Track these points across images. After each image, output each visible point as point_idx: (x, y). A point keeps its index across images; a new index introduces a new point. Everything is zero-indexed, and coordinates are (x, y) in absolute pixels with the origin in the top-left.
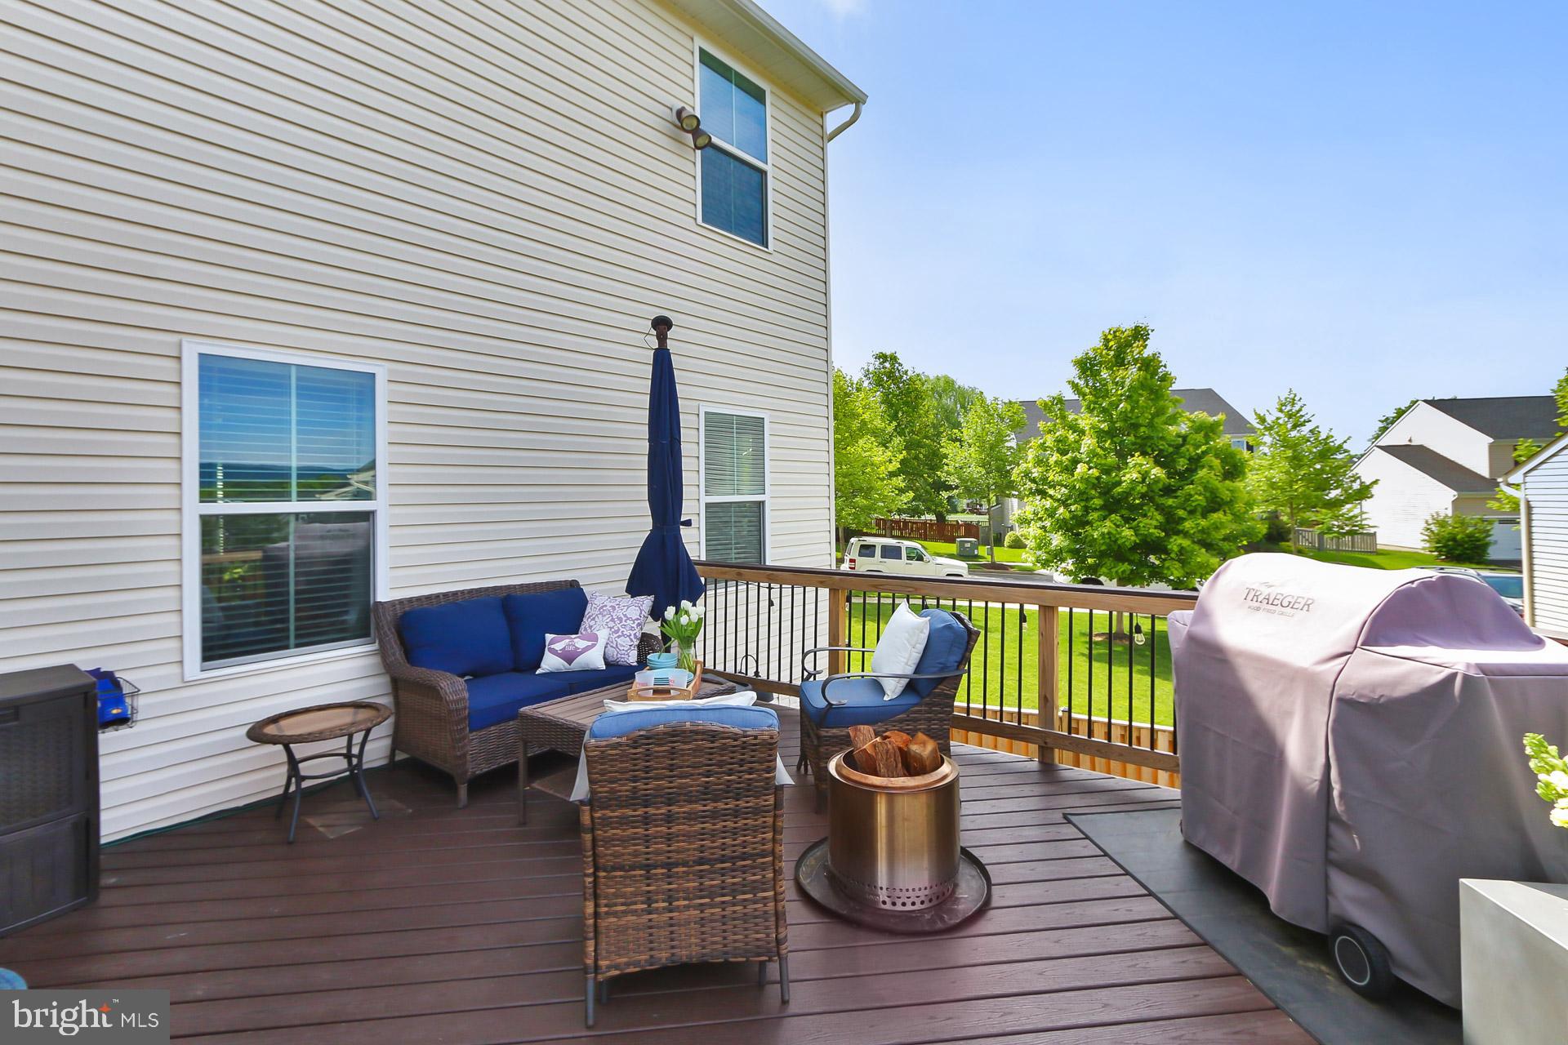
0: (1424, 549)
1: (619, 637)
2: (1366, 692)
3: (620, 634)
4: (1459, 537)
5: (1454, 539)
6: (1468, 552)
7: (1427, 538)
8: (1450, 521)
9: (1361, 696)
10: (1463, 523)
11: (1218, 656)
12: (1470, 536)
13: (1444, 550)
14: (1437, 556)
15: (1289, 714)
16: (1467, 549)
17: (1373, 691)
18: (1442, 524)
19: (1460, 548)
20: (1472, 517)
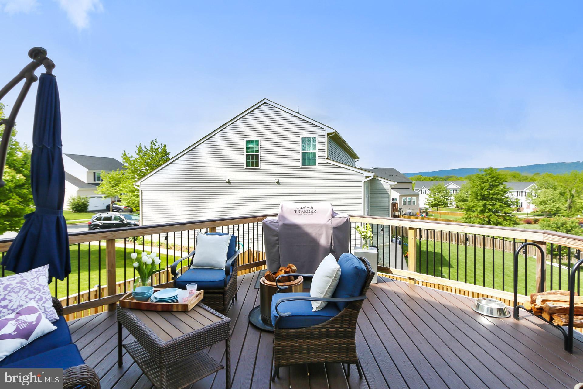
0: (68, 209)
1: (44, 302)
2: (337, 225)
3: (44, 300)
4: (80, 204)
5: (78, 204)
6: (83, 208)
7: (69, 205)
8: (76, 198)
9: (336, 226)
10: (80, 198)
11: (297, 227)
12: (83, 203)
13: (75, 208)
14: (72, 211)
15: (321, 234)
16: (82, 208)
17: (338, 225)
18: (73, 199)
19: (80, 207)
20: (83, 196)
